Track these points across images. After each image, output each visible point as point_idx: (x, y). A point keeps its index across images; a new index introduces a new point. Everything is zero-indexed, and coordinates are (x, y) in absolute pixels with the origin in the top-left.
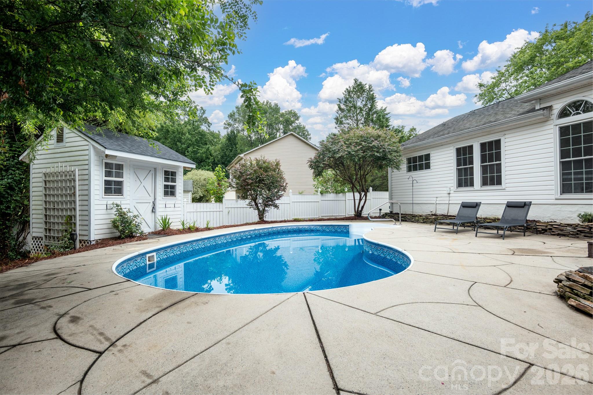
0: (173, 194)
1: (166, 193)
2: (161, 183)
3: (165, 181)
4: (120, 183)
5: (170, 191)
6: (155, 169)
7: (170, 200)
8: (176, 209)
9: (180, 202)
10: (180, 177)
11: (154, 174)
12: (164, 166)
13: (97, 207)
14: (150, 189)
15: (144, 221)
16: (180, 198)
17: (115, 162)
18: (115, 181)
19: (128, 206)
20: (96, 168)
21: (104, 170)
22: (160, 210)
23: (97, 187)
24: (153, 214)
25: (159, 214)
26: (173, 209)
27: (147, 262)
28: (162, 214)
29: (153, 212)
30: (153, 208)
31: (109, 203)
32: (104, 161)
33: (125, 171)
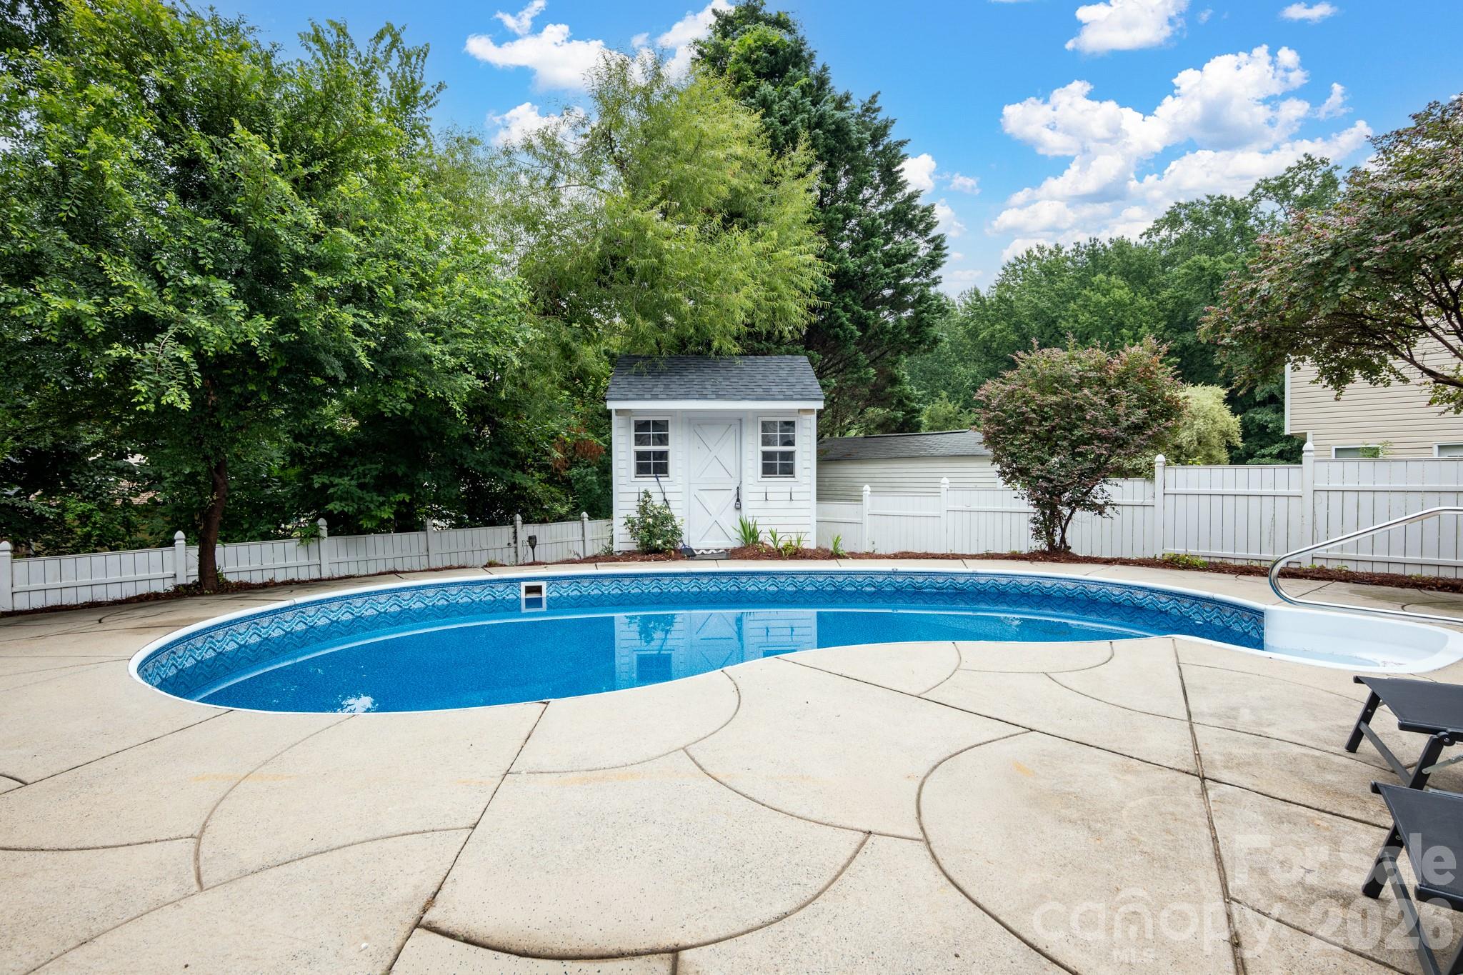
0: (788, 470)
1: (768, 470)
2: (753, 450)
3: (764, 444)
4: (663, 455)
5: (778, 465)
6: (740, 420)
7: (778, 484)
8: (794, 504)
9: (806, 488)
10: (807, 432)
11: (738, 431)
12: (757, 413)
13: (622, 497)
14: (730, 462)
15: (716, 525)
16: (806, 480)
17: (651, 419)
18: (655, 452)
19: (679, 496)
20: (622, 432)
21: (633, 433)
22: (751, 505)
23: (622, 464)
24: (738, 512)
25: (750, 513)
26: (786, 504)
27: (523, 595)
28: (757, 513)
29: (737, 509)
30: (738, 500)
31: (642, 490)
32: (633, 419)
33: (672, 433)
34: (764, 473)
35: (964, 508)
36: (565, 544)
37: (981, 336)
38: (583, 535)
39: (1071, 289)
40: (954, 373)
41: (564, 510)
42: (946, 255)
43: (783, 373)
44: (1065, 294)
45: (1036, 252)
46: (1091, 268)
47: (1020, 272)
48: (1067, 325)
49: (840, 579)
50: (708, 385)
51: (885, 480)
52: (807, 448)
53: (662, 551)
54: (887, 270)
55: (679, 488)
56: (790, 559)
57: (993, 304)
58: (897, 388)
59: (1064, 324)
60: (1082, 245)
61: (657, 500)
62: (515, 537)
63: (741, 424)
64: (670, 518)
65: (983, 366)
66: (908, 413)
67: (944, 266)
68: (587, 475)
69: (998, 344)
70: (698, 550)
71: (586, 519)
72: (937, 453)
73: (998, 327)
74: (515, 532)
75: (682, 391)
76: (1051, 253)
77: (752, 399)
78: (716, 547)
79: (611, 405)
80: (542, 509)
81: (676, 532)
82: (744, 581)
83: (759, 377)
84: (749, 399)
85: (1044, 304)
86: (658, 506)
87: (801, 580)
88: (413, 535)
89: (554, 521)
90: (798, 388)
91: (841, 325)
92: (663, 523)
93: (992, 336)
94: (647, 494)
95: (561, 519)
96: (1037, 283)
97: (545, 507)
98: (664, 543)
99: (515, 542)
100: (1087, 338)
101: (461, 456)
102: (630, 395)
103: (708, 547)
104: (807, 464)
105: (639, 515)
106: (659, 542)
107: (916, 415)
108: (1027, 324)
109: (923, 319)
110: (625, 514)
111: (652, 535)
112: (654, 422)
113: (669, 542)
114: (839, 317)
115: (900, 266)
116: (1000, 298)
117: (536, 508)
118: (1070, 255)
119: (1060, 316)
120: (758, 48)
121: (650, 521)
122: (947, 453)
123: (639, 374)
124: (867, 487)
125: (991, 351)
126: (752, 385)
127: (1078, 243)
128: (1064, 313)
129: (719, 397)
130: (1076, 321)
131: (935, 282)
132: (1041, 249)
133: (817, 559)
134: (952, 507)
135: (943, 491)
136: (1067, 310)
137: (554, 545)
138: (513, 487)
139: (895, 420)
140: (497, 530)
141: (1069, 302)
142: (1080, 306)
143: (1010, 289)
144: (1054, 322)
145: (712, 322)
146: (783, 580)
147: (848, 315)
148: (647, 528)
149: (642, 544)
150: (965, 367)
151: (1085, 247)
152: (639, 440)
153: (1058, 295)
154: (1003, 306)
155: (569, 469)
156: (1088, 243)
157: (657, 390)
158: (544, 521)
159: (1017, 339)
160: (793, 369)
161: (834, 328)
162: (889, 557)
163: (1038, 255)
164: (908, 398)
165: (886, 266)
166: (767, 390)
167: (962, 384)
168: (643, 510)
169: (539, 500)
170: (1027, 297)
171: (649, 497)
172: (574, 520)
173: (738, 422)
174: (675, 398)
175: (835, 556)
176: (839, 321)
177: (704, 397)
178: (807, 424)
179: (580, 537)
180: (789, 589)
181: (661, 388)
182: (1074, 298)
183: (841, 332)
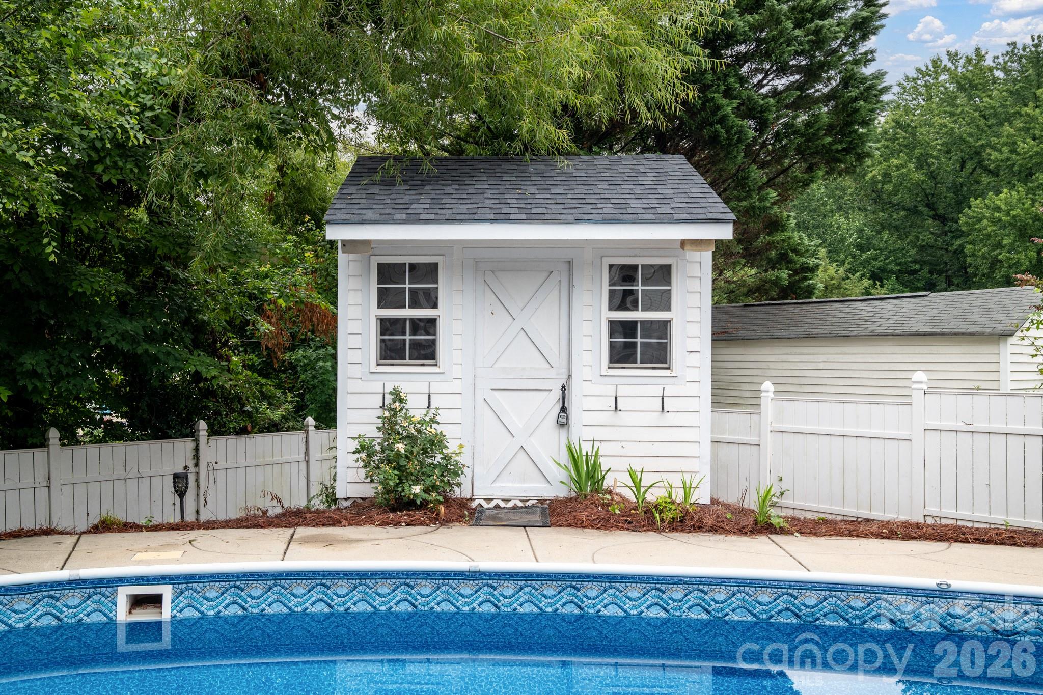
0: (658, 356)
1: (620, 355)
2: (593, 319)
3: (614, 306)
4: (429, 326)
5: (639, 346)
6: (570, 261)
7: (639, 382)
8: (670, 419)
9: (693, 389)
10: (695, 285)
11: (565, 284)
12: (602, 248)
13: (353, 401)
14: (550, 340)
15: (522, 454)
16: (692, 375)
17: (408, 260)
18: (413, 321)
19: (456, 401)
20: (354, 283)
21: (374, 287)
22: (588, 418)
23: (354, 341)
24: (563, 432)
25: (588, 434)
26: (654, 418)
27: (122, 614)
28: (599, 434)
29: (562, 425)
30: (563, 409)
31: (389, 388)
32: (375, 261)
33: (444, 288)
34: (612, 360)
35: (960, 426)
36: (277, 468)
37: (870, 175)
38: (307, 452)
39: (1004, 106)
40: (831, 226)
41: (276, 415)
42: (885, 16)
43: (647, 179)
44: (995, 115)
45: (945, 61)
46: (1034, 77)
47: (923, 90)
48: (999, 156)
49: (811, 599)
50: (510, 198)
51: (788, 373)
52: (694, 314)
53: (424, 504)
54: (798, 32)
55: (456, 386)
56: (672, 530)
57: (885, 132)
58: (779, 237)
59: (994, 155)
60: (1020, 46)
61: (416, 408)
62: (197, 457)
63: (570, 270)
64: (437, 442)
65: (871, 217)
66: (796, 272)
67: (882, 32)
68: (318, 359)
69: (895, 186)
70: (489, 500)
71: (311, 429)
72: (881, 330)
73: (896, 162)
74: (197, 449)
75: (463, 208)
76: (969, 60)
77: (596, 222)
78: (523, 495)
79: (333, 233)
80: (243, 413)
81: (450, 470)
82: (593, 593)
83: (604, 186)
84: (590, 221)
85: (961, 129)
86: (417, 418)
87: (721, 597)
88: (26, 455)
89: (261, 431)
90: (679, 203)
91: (723, 120)
92: (424, 451)
93: (886, 175)
94: (397, 396)
95: (274, 427)
96: (950, 100)
97: (248, 408)
98: (426, 491)
99: (197, 465)
100: (1031, 175)
101: (99, 325)
102: (369, 215)
103: (507, 494)
104: (694, 345)
105: (381, 435)
106: (417, 489)
107: (808, 275)
108: (937, 158)
109: (856, 111)
110: (356, 431)
111: (404, 475)
112: (413, 267)
113: (434, 487)
114: (718, 108)
115: (821, 23)
116: (897, 122)
117: (232, 411)
118: (1001, 60)
119: (989, 145)
121: (401, 447)
122: (900, 330)
124: (768, 385)
125: (885, 197)
126: (592, 199)
127: (1014, 44)
128: (994, 140)
129: (532, 218)
130: (1013, 151)
131: (867, 58)
132: (953, 57)
133: (727, 532)
134: (935, 423)
135: (918, 396)
136: (998, 137)
137: (259, 469)
138: (197, 377)
139: (776, 282)
140: (167, 445)
141: (1002, 124)
142: (1019, 130)
143: (907, 111)
144: (978, 153)
145: (517, 84)
146: (678, 595)
147: (736, 103)
148: (394, 461)
149: (387, 491)
150: (847, 218)
151: (1024, 49)
152: (385, 299)
153: (984, 117)
154: (901, 133)
155: (292, 349)
156: (1028, 41)
157: (417, 208)
158: (242, 431)
159: (923, 178)
160: (662, 175)
161: (711, 125)
163: (949, 65)
164: (795, 251)
165: (798, 25)
166: (622, 206)
167: (843, 240)
168: (390, 426)
169: (238, 398)
170: (937, 120)
171: (401, 401)
172: (294, 429)
173: (566, 266)
174: (450, 221)
175: (764, 526)
176: (720, 113)
177: (506, 219)
178: (695, 270)
179: (302, 456)
180: (693, 616)
181: (425, 202)
182: (1009, 119)
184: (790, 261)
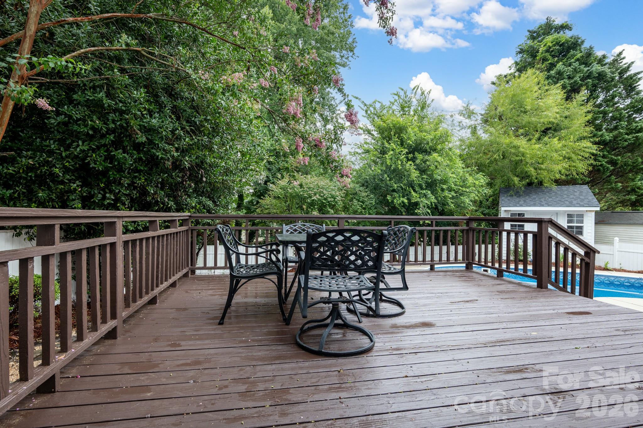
0: (580, 233)
3: (568, 222)
4: (522, 226)
5: (575, 231)
6: (557, 213)
9: (589, 241)
11: (556, 217)
12: (565, 211)
16: (589, 237)
17: (517, 213)
18: (518, 225)
30: (555, 244)
32: (510, 213)
43: (577, 194)
50: (543, 200)
51: (624, 234)
52: (589, 225)
54: (629, 137)
63: (557, 215)
75: (532, 203)
77: (564, 207)
83: (565, 196)
90: (586, 201)
102: (511, 205)
104: (589, 231)
106: (522, 258)
111: (520, 255)
112: (519, 214)
120: (554, 45)
121: (519, 250)
123: (511, 196)
124: (617, 239)
126: (563, 200)
129: (549, 206)
133: (597, 270)
147: (606, 160)
157: (522, 202)
160: (581, 192)
161: (598, 166)
162: (635, 272)
165: (628, 135)
166: (571, 203)
174: (530, 206)
175: (608, 270)
176: (600, 163)
177: (543, 206)
178: (590, 217)
183: (602, 169)
184: (636, 192)
